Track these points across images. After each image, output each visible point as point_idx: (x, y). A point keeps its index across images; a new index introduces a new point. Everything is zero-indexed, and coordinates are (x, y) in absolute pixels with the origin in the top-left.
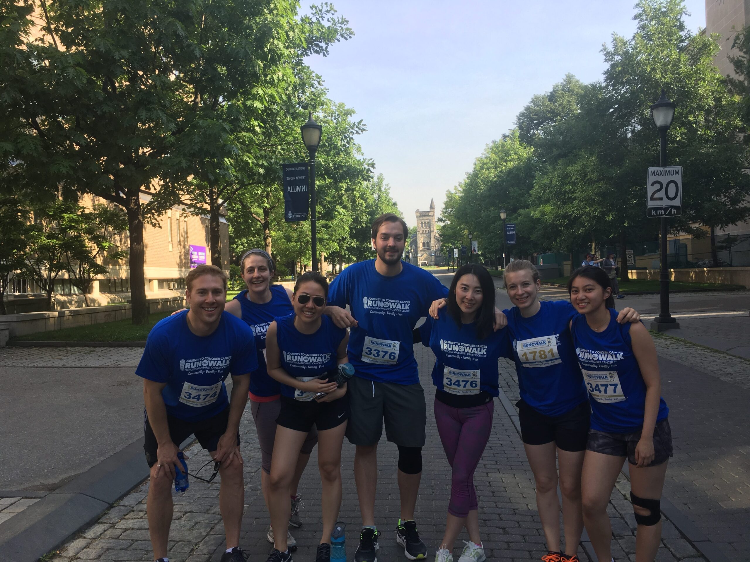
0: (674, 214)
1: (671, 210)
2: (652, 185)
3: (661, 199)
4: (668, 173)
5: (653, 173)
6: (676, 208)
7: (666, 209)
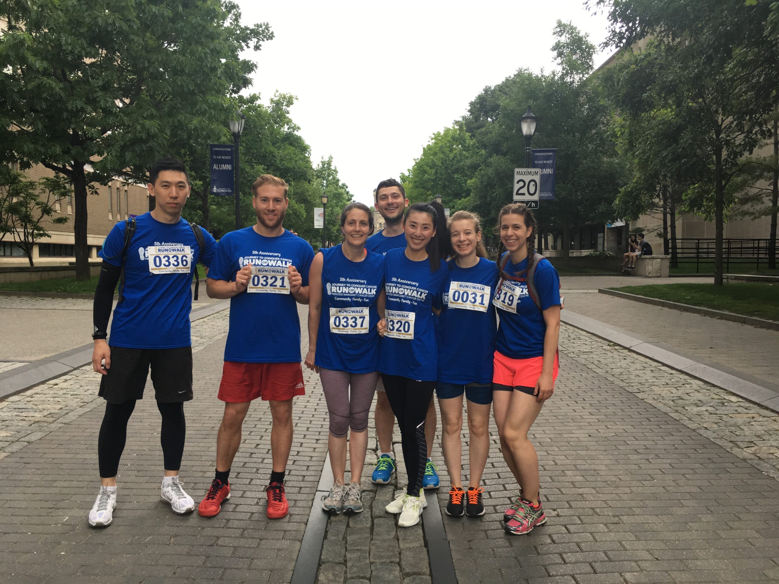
0: (533, 207)
1: (531, 204)
2: (518, 183)
3: (524, 194)
4: (529, 173)
5: (518, 173)
6: (535, 202)
7: (527, 203)
